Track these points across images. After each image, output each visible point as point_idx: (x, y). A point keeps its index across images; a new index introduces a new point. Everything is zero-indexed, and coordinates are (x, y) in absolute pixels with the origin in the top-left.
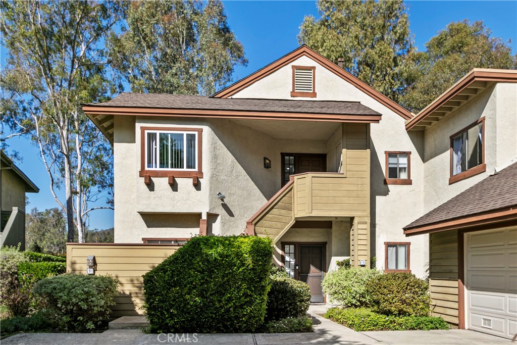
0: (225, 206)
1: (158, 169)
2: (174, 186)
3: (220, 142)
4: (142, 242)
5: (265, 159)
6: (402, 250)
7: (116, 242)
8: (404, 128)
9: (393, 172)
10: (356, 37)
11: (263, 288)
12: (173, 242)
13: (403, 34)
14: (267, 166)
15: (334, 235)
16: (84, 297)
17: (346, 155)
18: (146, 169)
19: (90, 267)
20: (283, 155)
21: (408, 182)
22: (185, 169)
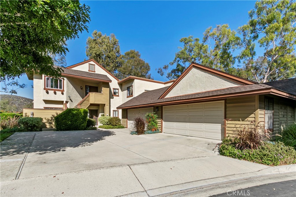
0: (70, 99)
1: (50, 88)
2: (55, 93)
3: (69, 82)
4: (44, 108)
5: (81, 87)
6: (117, 112)
7: (34, 108)
8: (117, 83)
9: (115, 93)
10: (105, 49)
11: (86, 120)
12: (54, 109)
13: (119, 51)
14: (82, 89)
15: (100, 108)
16: (37, 122)
17: (103, 89)
18: (46, 88)
19: (32, 115)
20: (86, 86)
21: (118, 96)
22: (59, 89)
